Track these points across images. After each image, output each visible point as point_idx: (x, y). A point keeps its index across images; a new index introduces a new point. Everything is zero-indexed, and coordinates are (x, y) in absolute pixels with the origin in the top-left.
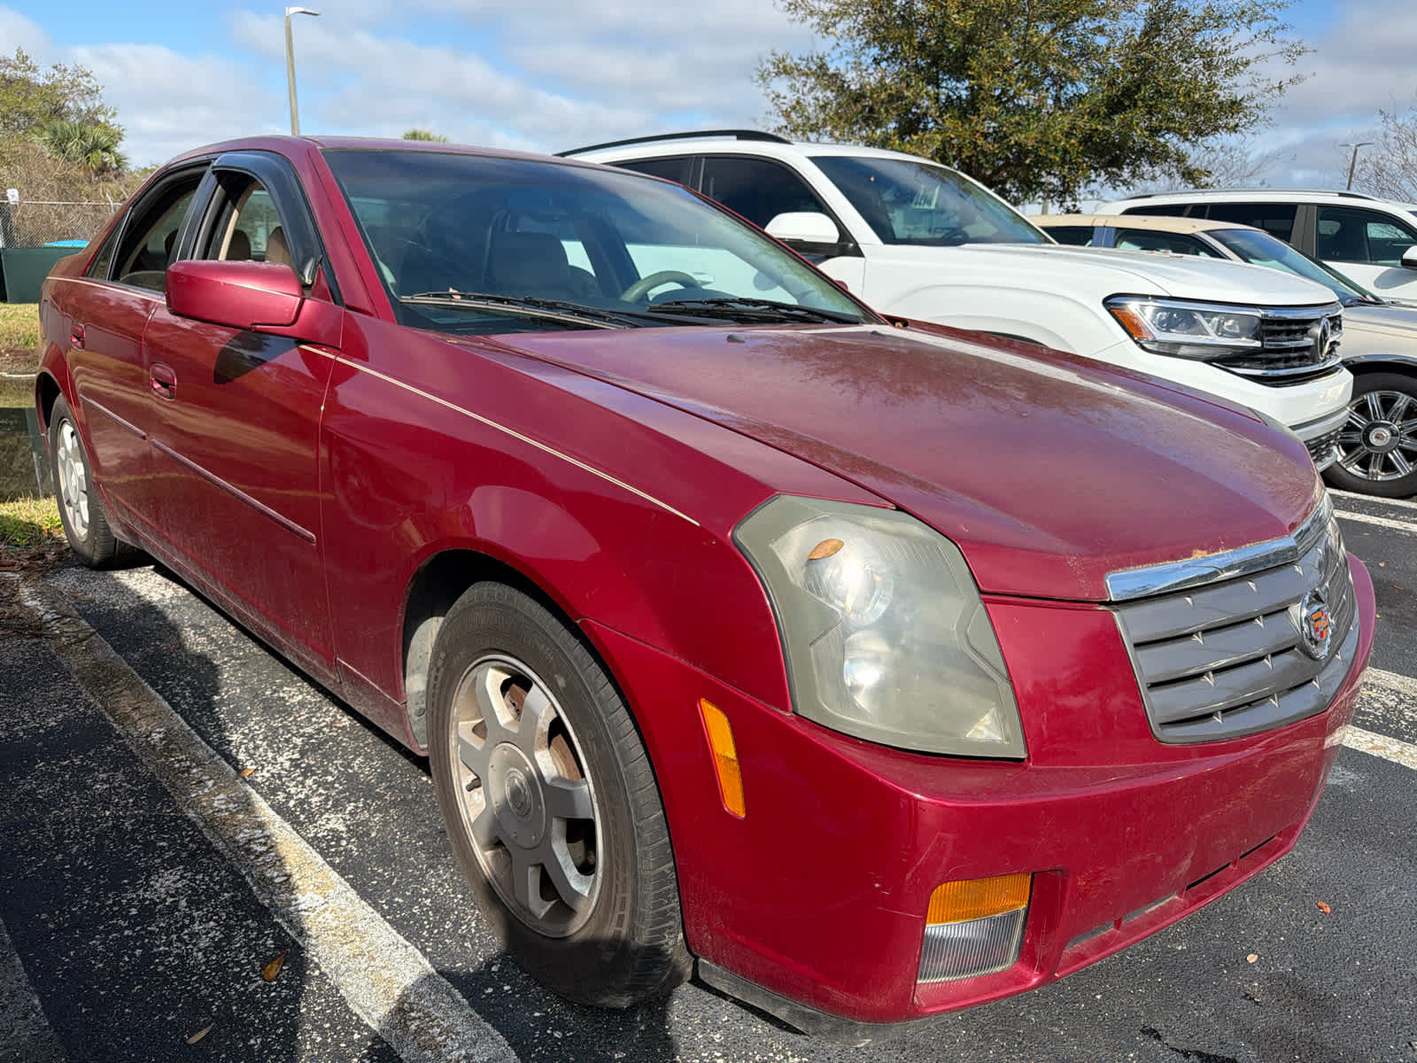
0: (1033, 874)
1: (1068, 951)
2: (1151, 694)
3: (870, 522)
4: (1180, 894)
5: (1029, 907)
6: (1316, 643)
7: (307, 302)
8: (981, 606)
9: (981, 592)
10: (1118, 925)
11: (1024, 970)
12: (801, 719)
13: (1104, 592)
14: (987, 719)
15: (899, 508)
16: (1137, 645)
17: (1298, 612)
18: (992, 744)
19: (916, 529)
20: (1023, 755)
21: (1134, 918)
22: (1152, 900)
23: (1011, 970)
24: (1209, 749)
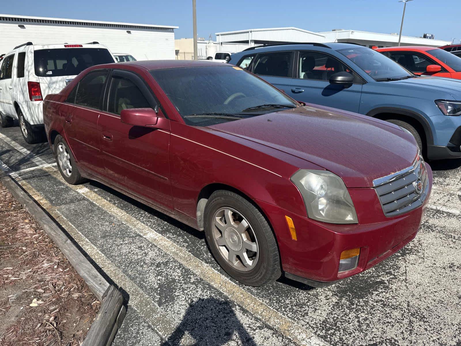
0: (360, 248)
1: (368, 264)
2: (384, 206)
3: (322, 174)
4: (390, 250)
5: (360, 254)
6: (419, 190)
7: (159, 119)
8: (347, 191)
9: (347, 188)
10: (378, 258)
11: (359, 268)
12: (310, 219)
13: (373, 185)
14: (349, 216)
15: (327, 170)
16: (380, 196)
17: (415, 184)
18: (351, 221)
19: (332, 175)
20: (358, 223)
21: (381, 256)
22: (385, 251)
23: (356, 268)
24: (397, 217)
